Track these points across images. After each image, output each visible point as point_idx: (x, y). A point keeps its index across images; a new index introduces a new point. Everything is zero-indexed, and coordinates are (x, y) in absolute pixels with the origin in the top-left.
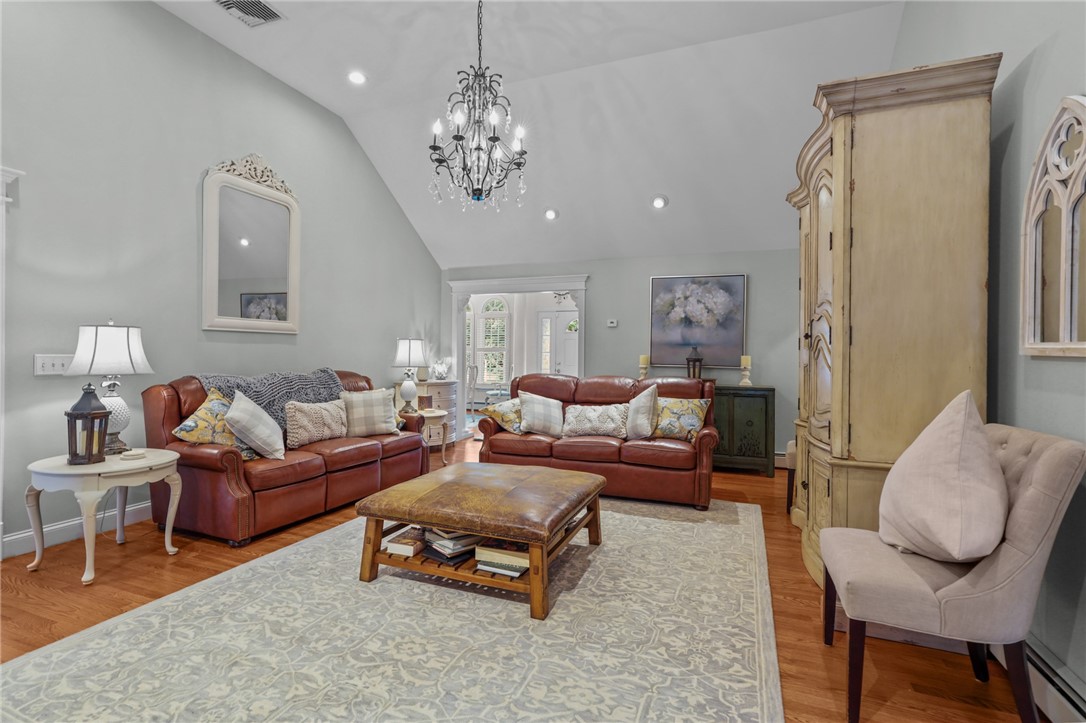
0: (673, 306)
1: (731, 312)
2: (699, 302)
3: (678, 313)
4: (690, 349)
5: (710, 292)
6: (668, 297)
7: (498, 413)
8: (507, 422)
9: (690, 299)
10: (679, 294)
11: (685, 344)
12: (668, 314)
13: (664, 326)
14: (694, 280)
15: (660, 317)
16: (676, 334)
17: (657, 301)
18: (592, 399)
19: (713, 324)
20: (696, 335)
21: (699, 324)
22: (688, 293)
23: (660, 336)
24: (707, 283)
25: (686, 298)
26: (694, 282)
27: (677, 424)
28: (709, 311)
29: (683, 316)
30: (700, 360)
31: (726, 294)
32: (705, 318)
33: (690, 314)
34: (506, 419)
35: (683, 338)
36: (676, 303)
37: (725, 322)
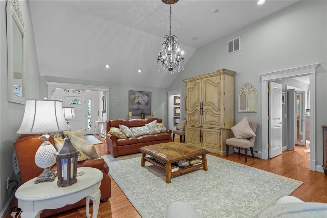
0: (135, 99)
1: (148, 101)
2: (141, 98)
3: (136, 101)
4: (141, 111)
5: (144, 96)
6: (134, 96)
7: (116, 132)
8: (120, 135)
9: (139, 97)
10: (136, 96)
11: (138, 109)
12: (134, 101)
13: (133, 104)
14: (140, 92)
15: (131, 102)
16: (136, 107)
17: (131, 97)
18: (134, 125)
19: (144, 104)
20: (141, 107)
21: (141, 104)
22: (139, 96)
23: (132, 107)
24: (143, 93)
25: (138, 97)
26: (140, 93)
27: (163, 129)
28: (144, 101)
29: (137, 102)
30: (144, 114)
31: (147, 97)
32: (143, 102)
33: (139, 101)
34: (119, 134)
35: (138, 107)
36: (136, 98)
37: (147, 104)
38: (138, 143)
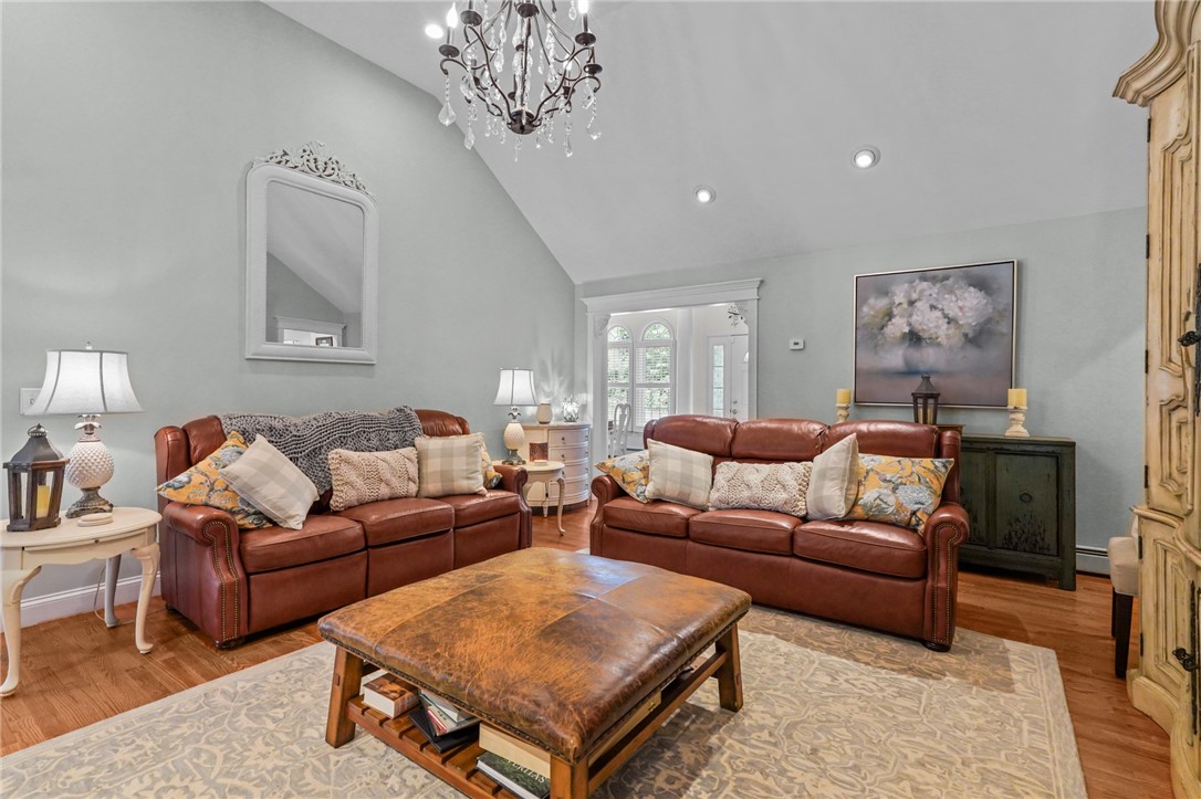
0: (890, 315)
1: (989, 320)
2: (933, 307)
3: (899, 326)
4: (918, 380)
5: (951, 292)
6: (882, 303)
7: (618, 469)
8: (629, 483)
9: (918, 304)
10: (900, 298)
11: (910, 372)
12: (882, 328)
13: (876, 346)
14: (924, 276)
15: (869, 334)
16: (895, 358)
17: (865, 309)
18: (756, 453)
19: (957, 340)
20: (929, 357)
21: (934, 342)
22: (915, 296)
23: (870, 361)
24: (947, 278)
25: (911, 303)
26: (924, 279)
27: (891, 500)
28: (950, 321)
29: (906, 330)
30: (935, 396)
31: (980, 295)
32: (943, 331)
33: (918, 327)
34: (628, 479)
35: (907, 362)
36: (895, 311)
37: (978, 337)
38: (687, 537)
